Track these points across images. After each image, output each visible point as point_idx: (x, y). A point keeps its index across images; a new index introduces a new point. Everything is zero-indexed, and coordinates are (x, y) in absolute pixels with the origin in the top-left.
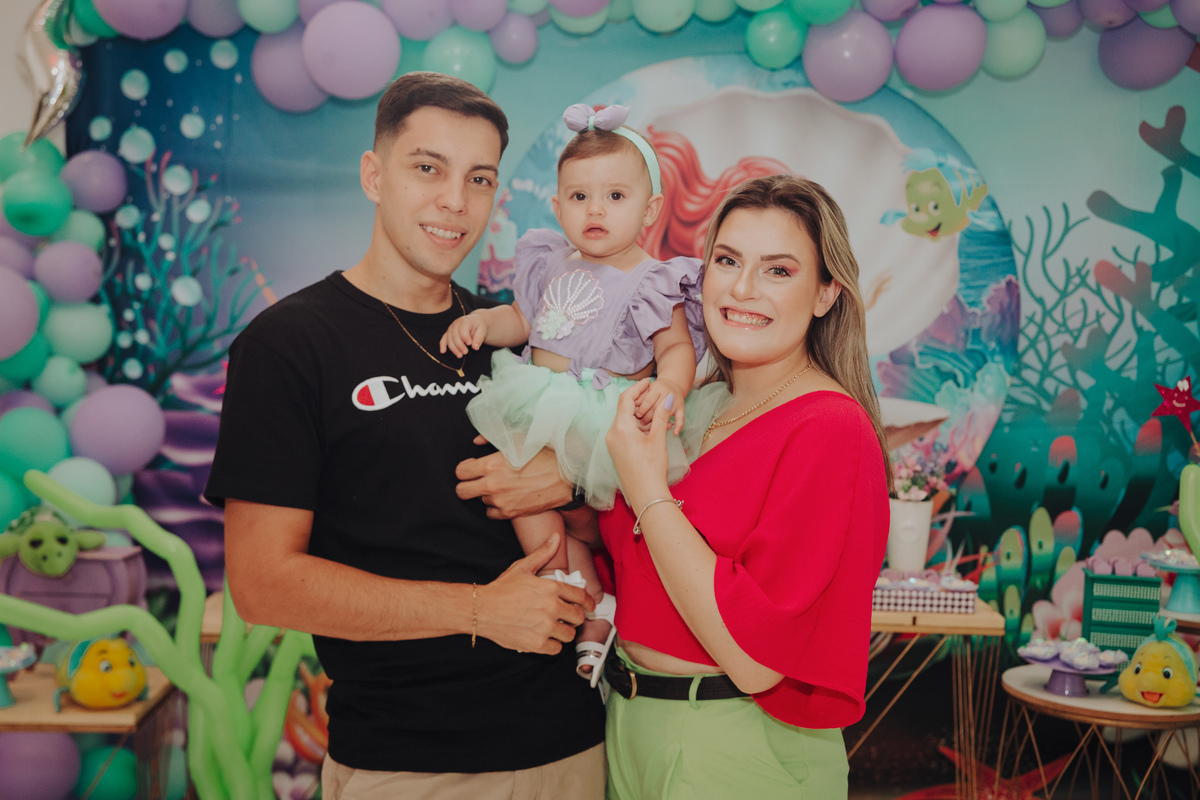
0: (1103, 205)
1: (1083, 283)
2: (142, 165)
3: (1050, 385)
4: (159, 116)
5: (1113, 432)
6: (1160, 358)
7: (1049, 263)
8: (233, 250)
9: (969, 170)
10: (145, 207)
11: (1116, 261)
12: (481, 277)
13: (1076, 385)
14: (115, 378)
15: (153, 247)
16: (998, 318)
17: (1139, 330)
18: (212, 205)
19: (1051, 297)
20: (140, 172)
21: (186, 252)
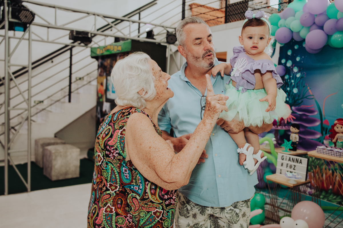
2: (290, 67)
4: (292, 58)
8: (304, 82)
10: (290, 75)
18: (301, 73)
20: (289, 68)
21: (296, 83)
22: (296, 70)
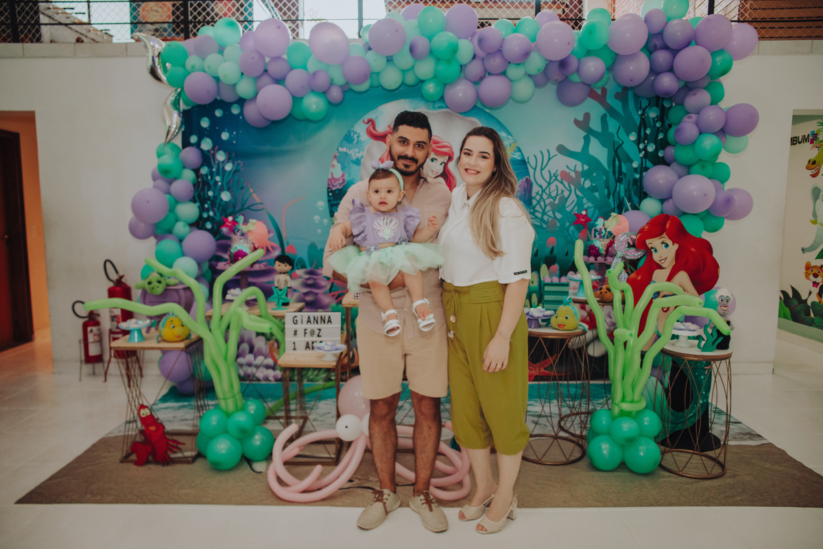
0: (562, 150)
1: (556, 179)
2: (208, 151)
3: (545, 218)
4: (213, 133)
5: (569, 235)
6: (585, 207)
7: (543, 172)
8: (241, 179)
9: (510, 137)
10: (210, 167)
11: (568, 171)
12: (328, 184)
13: (555, 217)
14: (203, 228)
15: (213, 180)
16: (523, 193)
17: (577, 196)
18: (233, 164)
19: (544, 185)
20: (208, 154)
21: (225, 182)
22: (221, 156)
